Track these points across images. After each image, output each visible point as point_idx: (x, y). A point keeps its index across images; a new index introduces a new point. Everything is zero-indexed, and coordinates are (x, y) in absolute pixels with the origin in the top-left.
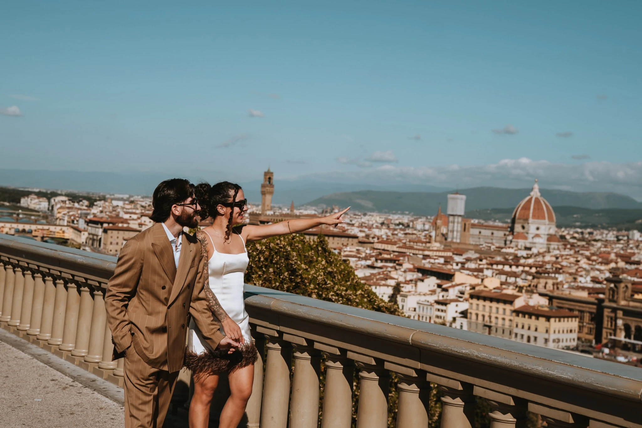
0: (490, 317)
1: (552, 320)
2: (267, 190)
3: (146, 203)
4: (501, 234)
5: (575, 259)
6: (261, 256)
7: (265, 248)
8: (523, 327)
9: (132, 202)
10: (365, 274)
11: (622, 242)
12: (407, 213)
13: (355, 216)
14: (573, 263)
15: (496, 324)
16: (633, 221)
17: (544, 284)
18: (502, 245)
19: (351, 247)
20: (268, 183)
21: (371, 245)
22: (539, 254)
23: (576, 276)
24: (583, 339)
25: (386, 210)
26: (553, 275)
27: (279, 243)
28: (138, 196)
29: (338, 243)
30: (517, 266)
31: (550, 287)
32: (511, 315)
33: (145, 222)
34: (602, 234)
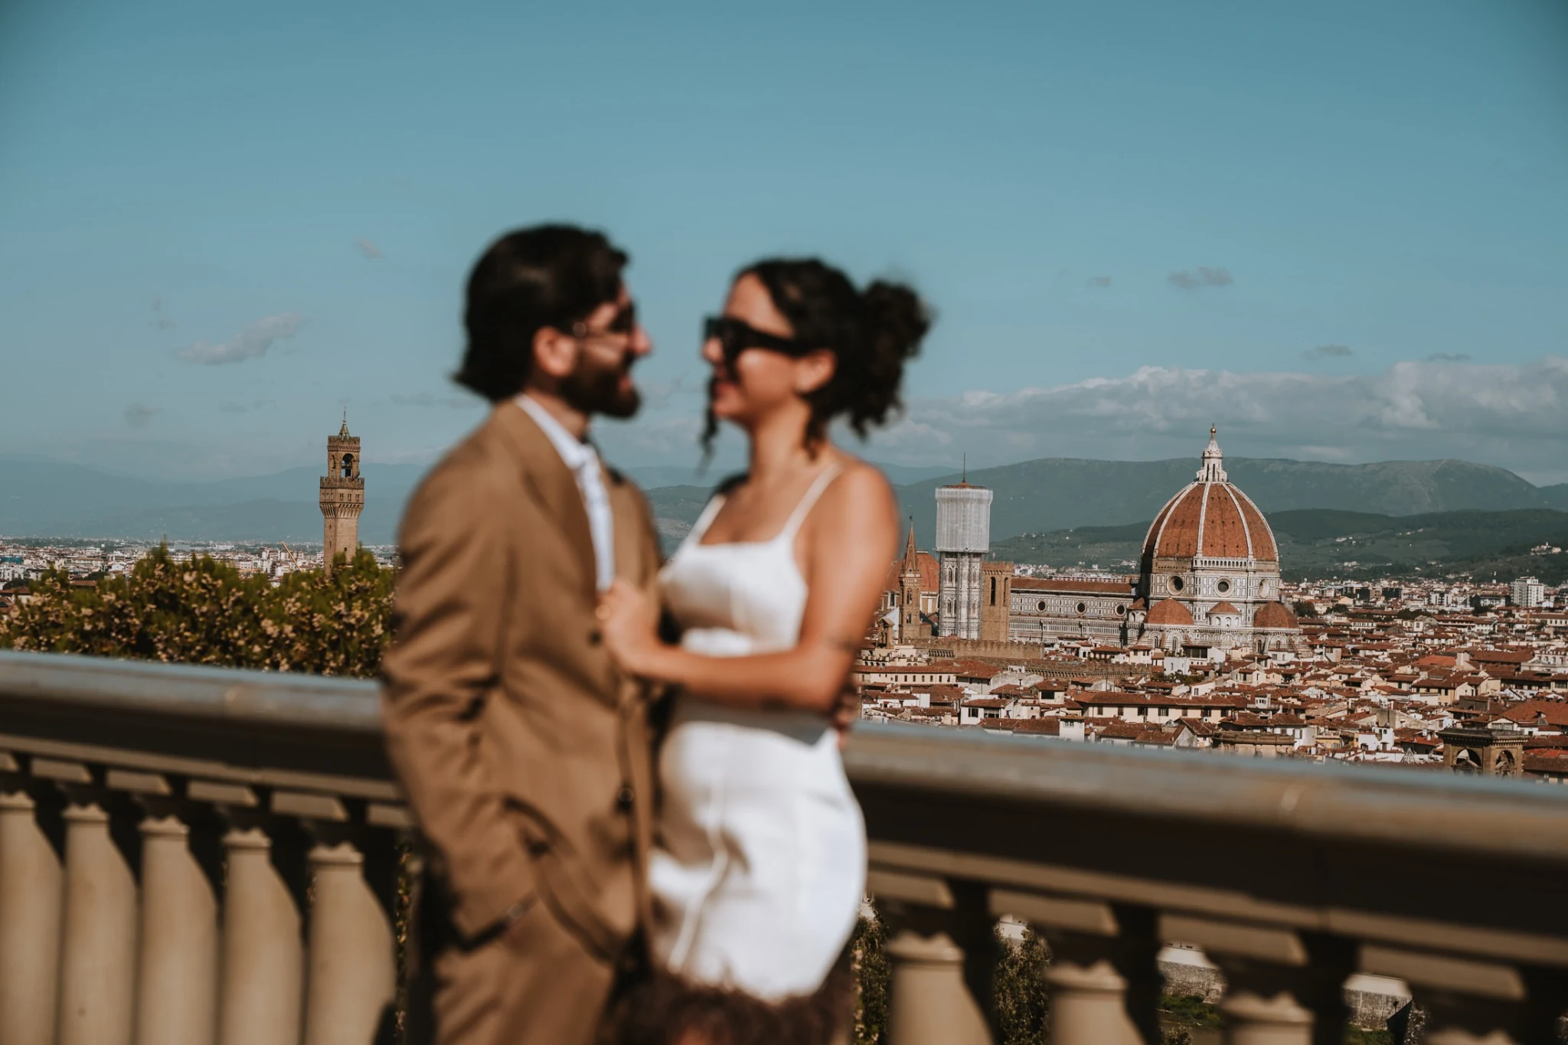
2: (342, 496)
4: (1107, 607)
5: (1346, 678)
6: (279, 655)
7: (294, 631)
11: (1489, 616)
14: (1339, 691)
16: (1522, 550)
18: (1116, 643)
20: (342, 473)
22: (1229, 665)
23: (1348, 731)
26: (1278, 731)
27: (344, 612)
30: (1164, 708)
34: (1429, 592)
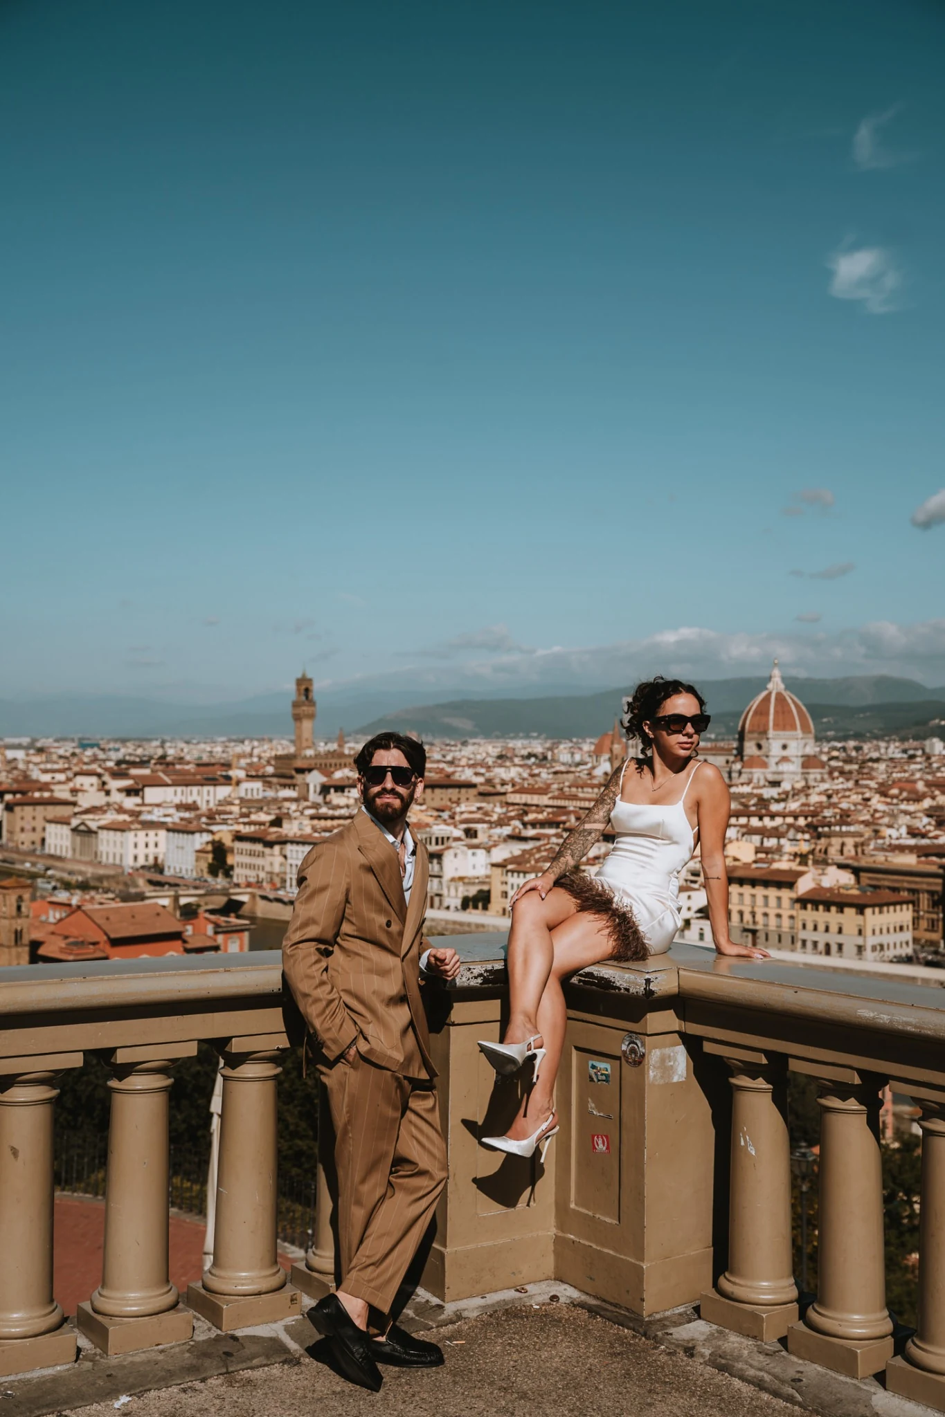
0: (753, 914)
1: (868, 911)
2: (304, 711)
3: (66, 751)
5: (860, 797)
8: (815, 928)
9: (41, 750)
10: (511, 852)
11: (918, 759)
12: (535, 734)
13: (448, 748)
14: (860, 804)
15: (766, 925)
16: (924, 723)
17: (839, 847)
19: (467, 804)
20: (303, 698)
21: (502, 798)
24: (923, 941)
25: (498, 733)
26: (837, 828)
28: (47, 738)
29: (442, 799)
30: (772, 817)
31: (849, 851)
32: (792, 908)
33: (82, 785)
